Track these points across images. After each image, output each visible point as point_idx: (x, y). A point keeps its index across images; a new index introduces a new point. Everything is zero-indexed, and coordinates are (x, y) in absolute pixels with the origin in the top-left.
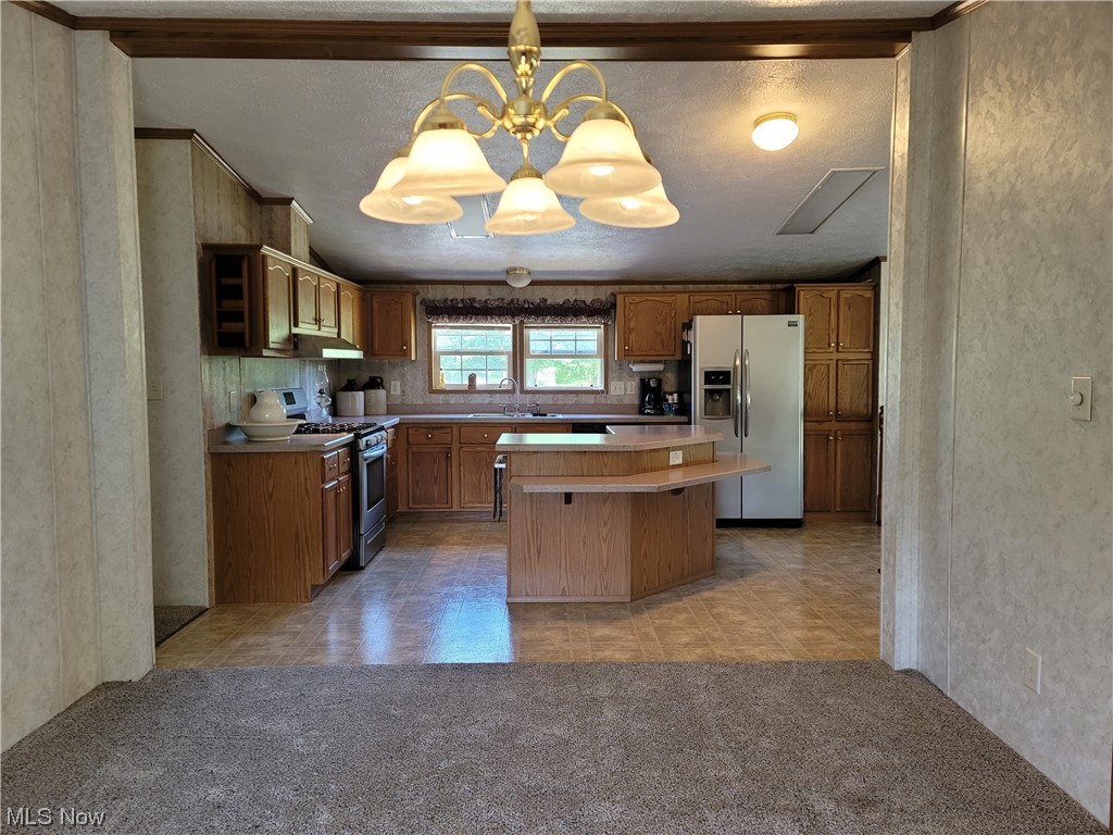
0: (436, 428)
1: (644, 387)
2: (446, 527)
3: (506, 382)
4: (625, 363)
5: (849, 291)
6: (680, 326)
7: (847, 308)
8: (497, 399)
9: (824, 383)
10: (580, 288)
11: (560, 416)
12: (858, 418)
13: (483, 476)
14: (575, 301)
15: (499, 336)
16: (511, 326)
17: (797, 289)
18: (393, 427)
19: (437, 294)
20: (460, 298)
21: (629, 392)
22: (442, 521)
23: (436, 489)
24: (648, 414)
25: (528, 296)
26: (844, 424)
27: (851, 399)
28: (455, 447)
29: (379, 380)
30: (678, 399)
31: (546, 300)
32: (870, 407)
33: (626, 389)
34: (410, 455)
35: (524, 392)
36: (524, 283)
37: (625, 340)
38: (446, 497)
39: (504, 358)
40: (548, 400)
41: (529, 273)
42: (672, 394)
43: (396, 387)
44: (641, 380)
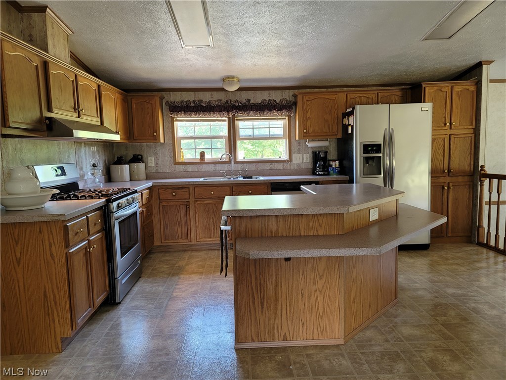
0: (179, 189)
1: (316, 157)
2: (186, 255)
3: (224, 156)
4: (302, 141)
5: (459, 87)
6: (340, 115)
7: (458, 98)
8: (219, 167)
9: (441, 151)
10: (272, 92)
11: (262, 178)
12: (463, 174)
13: (211, 220)
14: (269, 100)
15: (219, 126)
16: (227, 119)
17: (423, 86)
18: (148, 188)
19: (176, 98)
20: (191, 100)
21: (305, 161)
22: (185, 251)
23: (179, 230)
24: (319, 175)
25: (237, 98)
26: (454, 178)
27: (460, 161)
28: (192, 201)
29: (140, 157)
30: (339, 164)
31: (249, 100)
32: (472, 166)
33: (303, 159)
34: (161, 208)
35: (236, 162)
36: (234, 88)
37: (303, 126)
38: (187, 234)
39: (223, 140)
40: (253, 167)
41: (239, 81)
42: (334, 161)
43: (152, 161)
44: (313, 152)
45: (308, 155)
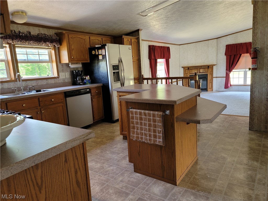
5: (133, 39)
7: (133, 45)
12: (137, 79)
17: (123, 37)
26: (135, 81)
33: (66, 76)
35: (22, 80)
36: (22, 21)
42: (87, 76)
44: (71, 71)
45: (68, 73)
